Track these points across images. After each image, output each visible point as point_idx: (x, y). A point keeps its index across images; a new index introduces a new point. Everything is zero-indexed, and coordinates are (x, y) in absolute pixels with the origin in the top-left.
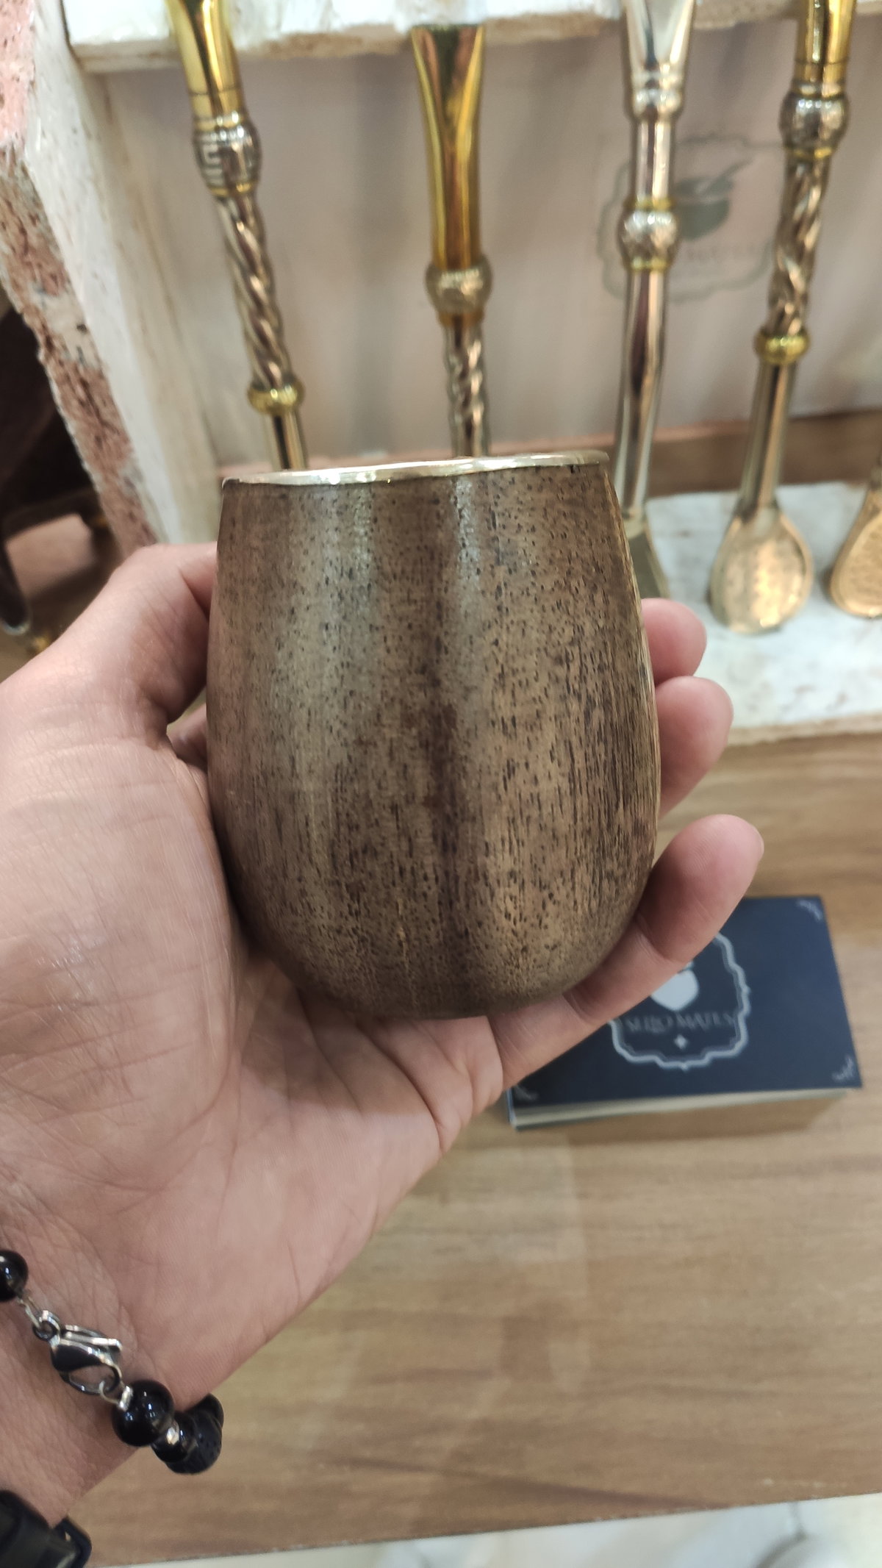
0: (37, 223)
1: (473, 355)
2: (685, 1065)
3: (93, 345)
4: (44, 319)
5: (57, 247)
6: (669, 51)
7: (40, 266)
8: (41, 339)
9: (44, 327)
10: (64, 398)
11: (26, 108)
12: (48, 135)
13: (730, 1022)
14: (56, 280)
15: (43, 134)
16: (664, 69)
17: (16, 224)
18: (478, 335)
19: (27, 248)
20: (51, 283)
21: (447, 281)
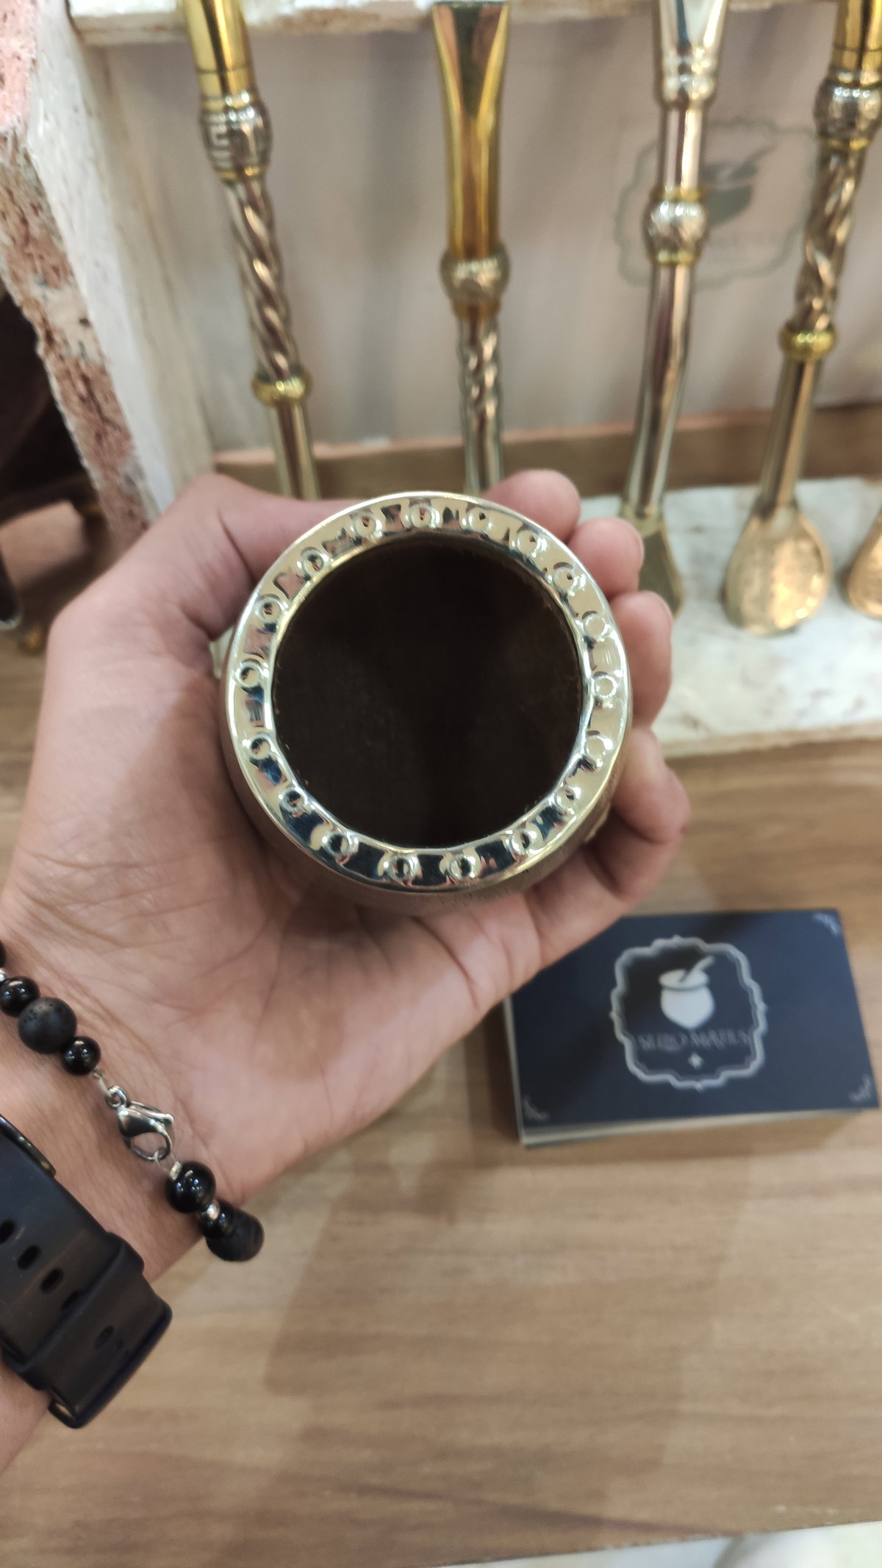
0: (40, 213)
1: (488, 349)
2: (699, 1085)
3: (95, 340)
4: (45, 313)
5: (60, 238)
6: (702, 35)
7: (41, 258)
8: (40, 332)
9: (45, 321)
10: (63, 393)
11: (28, 89)
12: (51, 117)
13: (745, 1041)
14: (58, 273)
15: (46, 117)
16: (698, 53)
17: (17, 213)
18: (493, 327)
19: (27, 238)
20: (53, 275)
21: (462, 271)
